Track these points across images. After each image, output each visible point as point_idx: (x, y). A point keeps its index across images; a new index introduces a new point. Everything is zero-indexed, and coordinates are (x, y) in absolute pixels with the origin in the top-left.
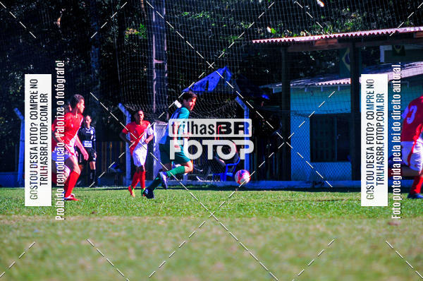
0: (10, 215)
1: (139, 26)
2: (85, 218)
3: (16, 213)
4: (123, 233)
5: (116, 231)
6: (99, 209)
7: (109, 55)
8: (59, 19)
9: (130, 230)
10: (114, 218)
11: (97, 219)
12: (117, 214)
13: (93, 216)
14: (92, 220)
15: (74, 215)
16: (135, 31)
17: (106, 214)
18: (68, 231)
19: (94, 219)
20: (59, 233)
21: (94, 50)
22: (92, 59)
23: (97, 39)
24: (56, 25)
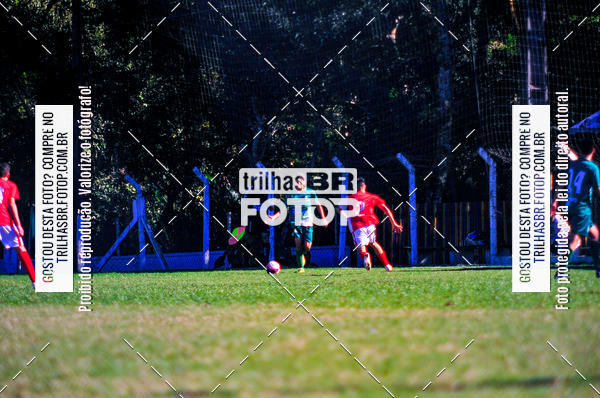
0: (333, 307)
1: (507, 38)
2: (438, 312)
3: (342, 305)
4: (496, 334)
5: (486, 331)
6: (457, 299)
7: (464, 79)
8: (394, 31)
9: (505, 329)
10: (480, 313)
11: (455, 313)
12: (483, 307)
13: (449, 308)
14: (447, 315)
15: (423, 308)
16: (501, 44)
17: (467, 307)
18: (416, 332)
19: (450, 313)
20: (405, 334)
21: (443, 73)
22: (440, 85)
23: (447, 57)
24: (390, 39)
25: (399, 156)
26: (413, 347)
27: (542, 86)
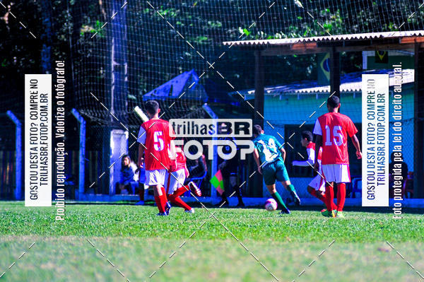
1: (96, 23)
7: (62, 54)
8: (7, 14)
16: (91, 28)
21: (45, 49)
22: (43, 59)
23: (48, 37)
24: (4, 21)
25: (9, 113)
26: (21, 265)
27: (123, 62)
